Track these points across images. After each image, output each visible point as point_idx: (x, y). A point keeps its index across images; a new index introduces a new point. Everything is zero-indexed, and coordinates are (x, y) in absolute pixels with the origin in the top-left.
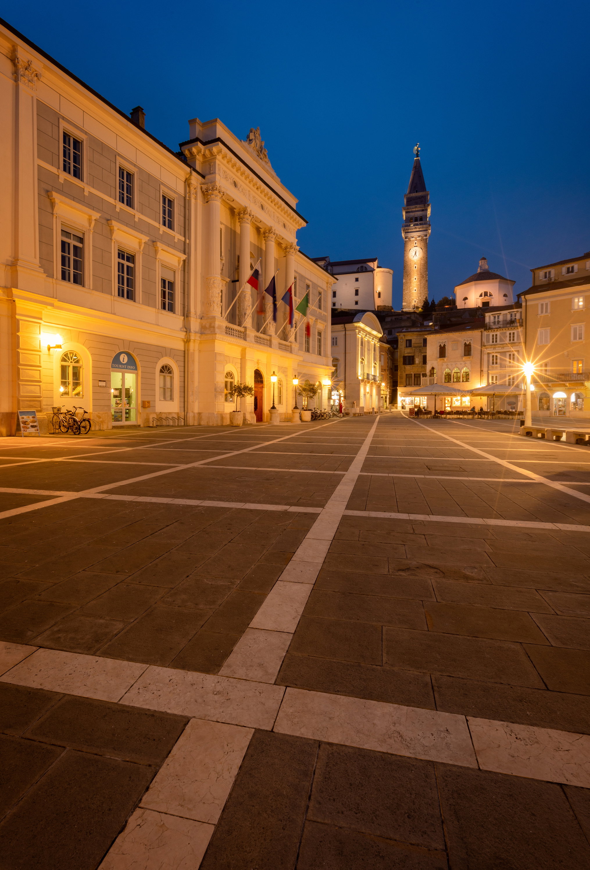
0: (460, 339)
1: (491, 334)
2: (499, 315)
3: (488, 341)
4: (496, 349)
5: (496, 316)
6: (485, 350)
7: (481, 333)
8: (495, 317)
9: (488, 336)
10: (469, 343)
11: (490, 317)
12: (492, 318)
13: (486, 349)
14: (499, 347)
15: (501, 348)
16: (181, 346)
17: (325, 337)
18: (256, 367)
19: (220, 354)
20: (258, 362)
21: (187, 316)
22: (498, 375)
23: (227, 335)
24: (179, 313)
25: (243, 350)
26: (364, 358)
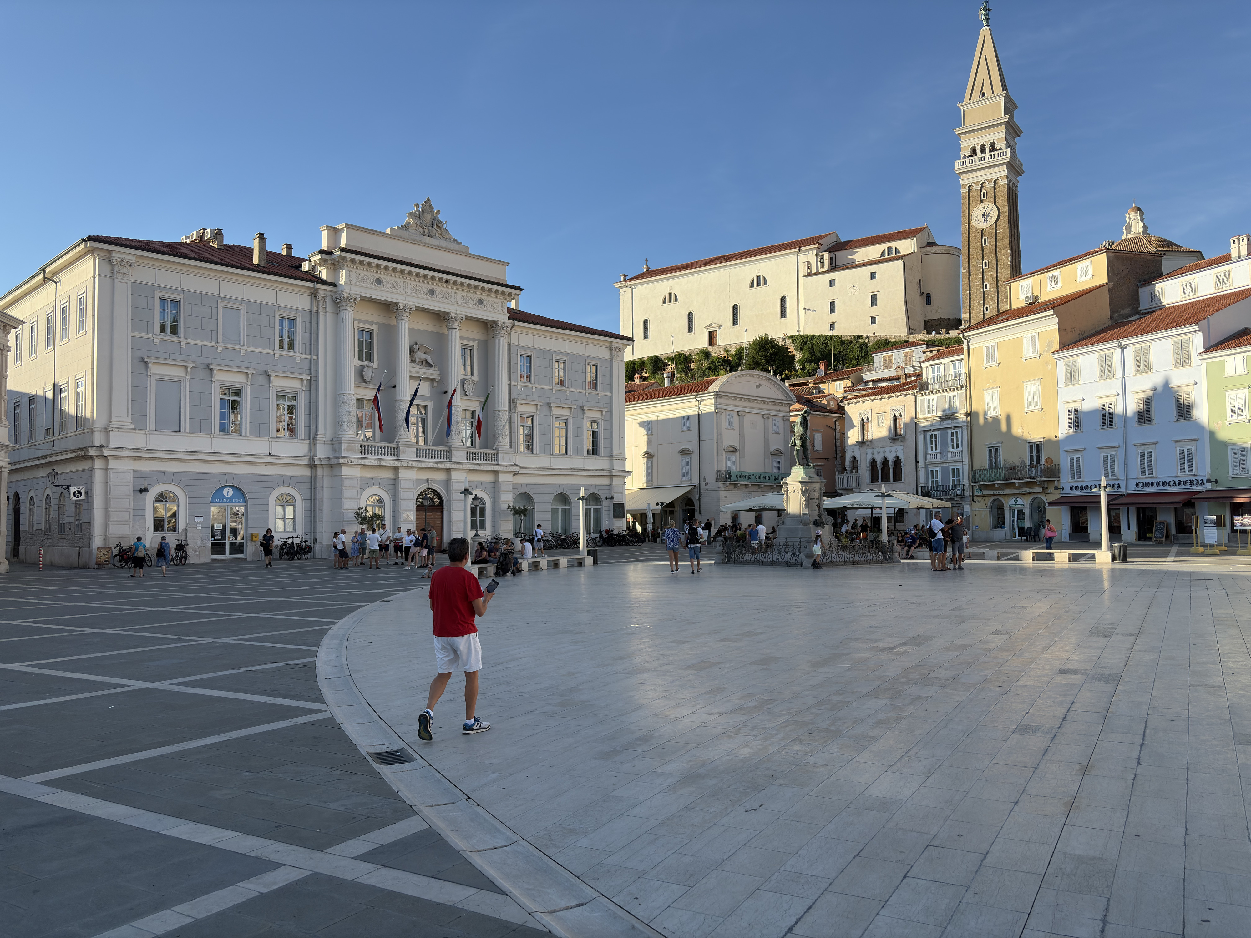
0: (887, 409)
1: (926, 398)
3: (923, 411)
5: (936, 366)
6: (920, 425)
7: (913, 397)
8: (934, 369)
9: (922, 401)
10: (899, 414)
11: (927, 368)
12: (930, 369)
13: (921, 423)
15: (938, 423)
16: (307, 472)
17: (609, 428)
18: (424, 487)
19: (351, 478)
20: (427, 481)
21: (314, 439)
22: (939, 469)
23: (363, 455)
24: (303, 438)
25: (396, 469)
26: (737, 445)
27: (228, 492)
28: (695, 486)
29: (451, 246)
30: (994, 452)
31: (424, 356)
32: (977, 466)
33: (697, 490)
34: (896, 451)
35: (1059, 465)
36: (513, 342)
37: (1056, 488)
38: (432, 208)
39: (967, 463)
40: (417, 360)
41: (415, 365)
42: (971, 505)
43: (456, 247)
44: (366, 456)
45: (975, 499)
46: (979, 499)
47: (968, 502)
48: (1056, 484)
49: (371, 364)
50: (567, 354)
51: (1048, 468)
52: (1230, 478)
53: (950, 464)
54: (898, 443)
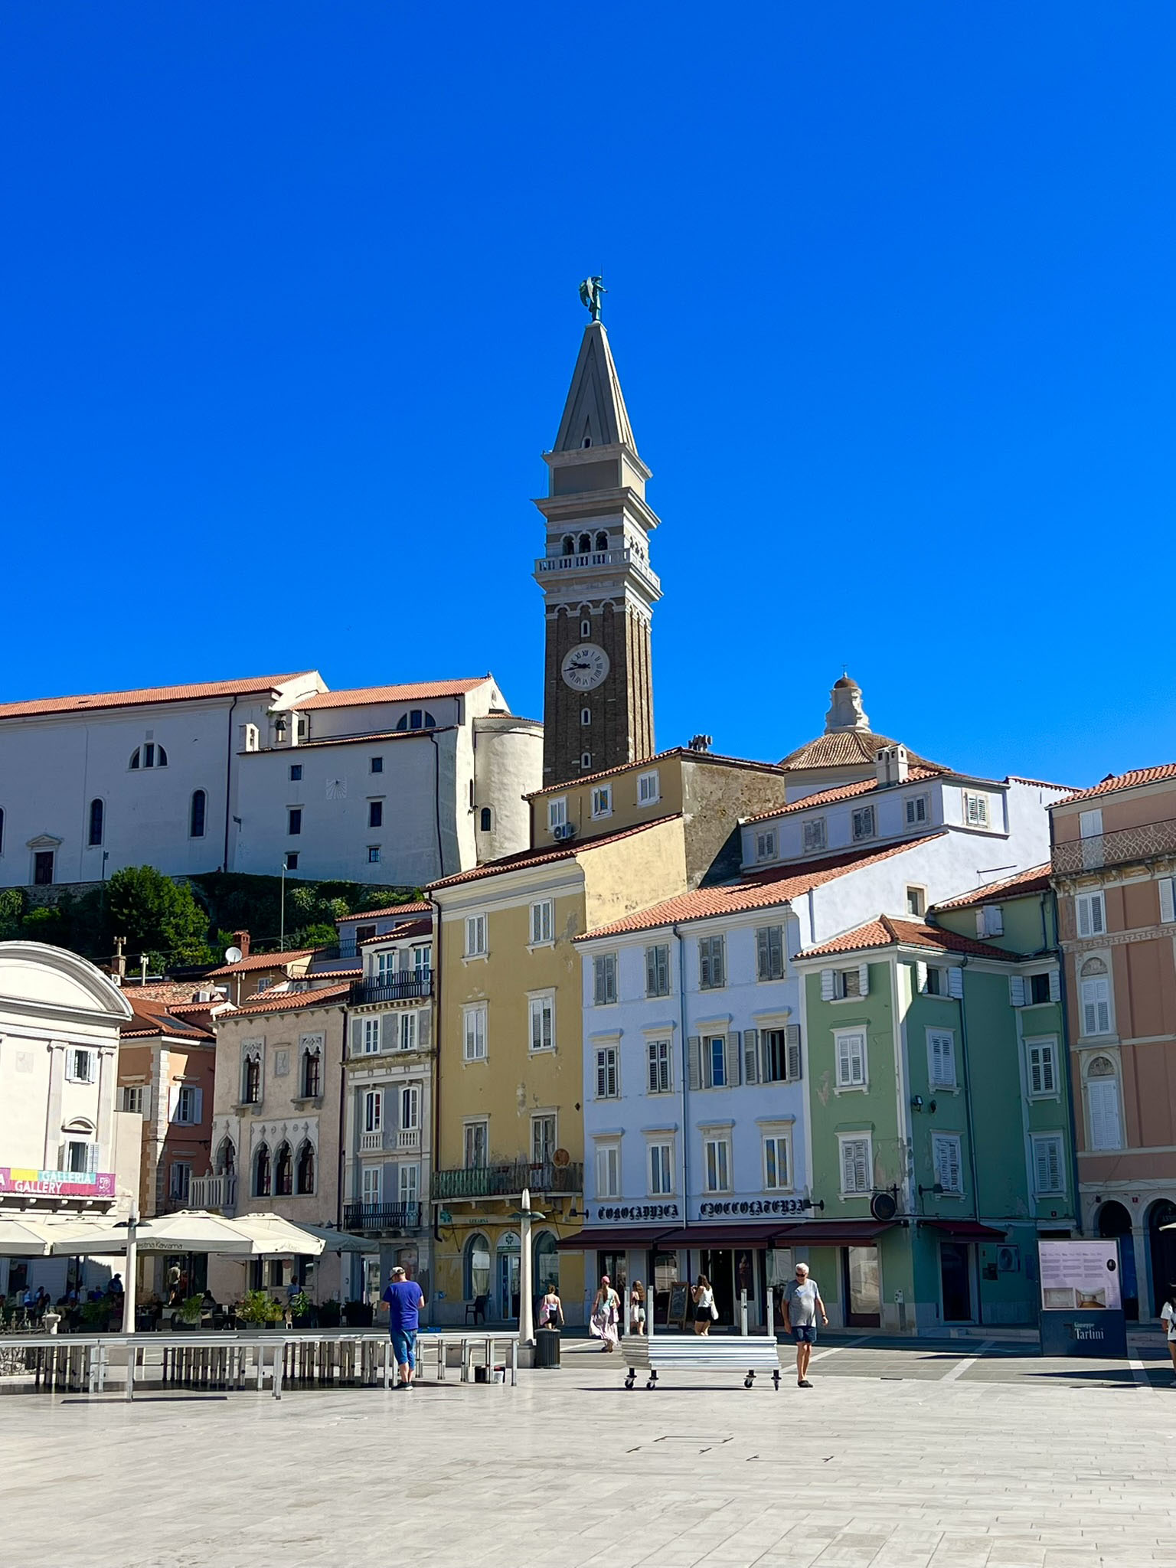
0: (294, 1037)
1: (367, 1018)
2: (391, 952)
3: (357, 1046)
4: (376, 1072)
5: (385, 954)
6: (351, 1075)
7: (343, 1014)
8: (382, 959)
9: (357, 1023)
10: (315, 1050)
11: (371, 957)
12: (376, 961)
13: (353, 1071)
14: (380, 1067)
15: (383, 1071)
22: (379, 1168)
30: (476, 1135)
32: (445, 1166)
34: (307, 1128)
35: (582, 1165)
37: (574, 1213)
39: (428, 1156)
42: (432, 1247)
45: (441, 1232)
46: (448, 1233)
47: (426, 1241)
48: (573, 1204)
51: (561, 1171)
52: (842, 1198)
53: (401, 1159)
54: (309, 1110)
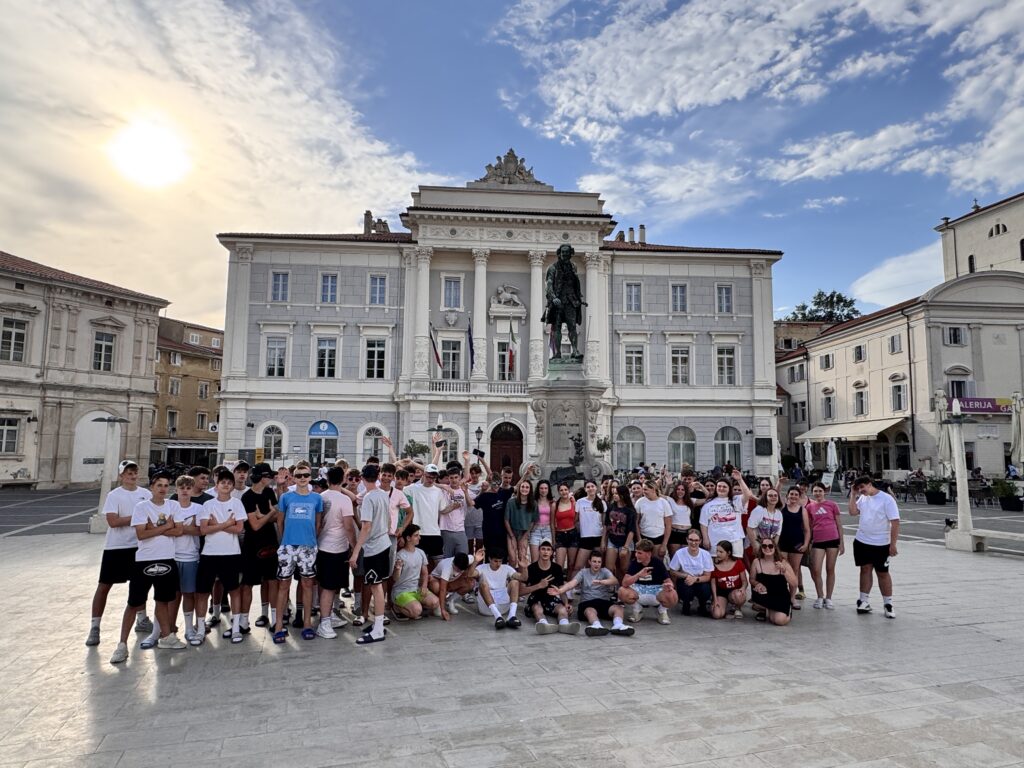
16: (392, 409)
17: (749, 353)
18: (500, 420)
19: (420, 413)
20: (503, 415)
21: (398, 379)
23: (431, 392)
24: (389, 378)
25: (467, 404)
26: (969, 367)
27: (324, 427)
28: (906, 418)
29: (534, 188)
31: (508, 295)
33: (910, 422)
36: (616, 272)
38: (516, 157)
40: (503, 301)
41: (501, 305)
43: (539, 188)
44: (434, 392)
49: (457, 309)
50: (688, 277)
